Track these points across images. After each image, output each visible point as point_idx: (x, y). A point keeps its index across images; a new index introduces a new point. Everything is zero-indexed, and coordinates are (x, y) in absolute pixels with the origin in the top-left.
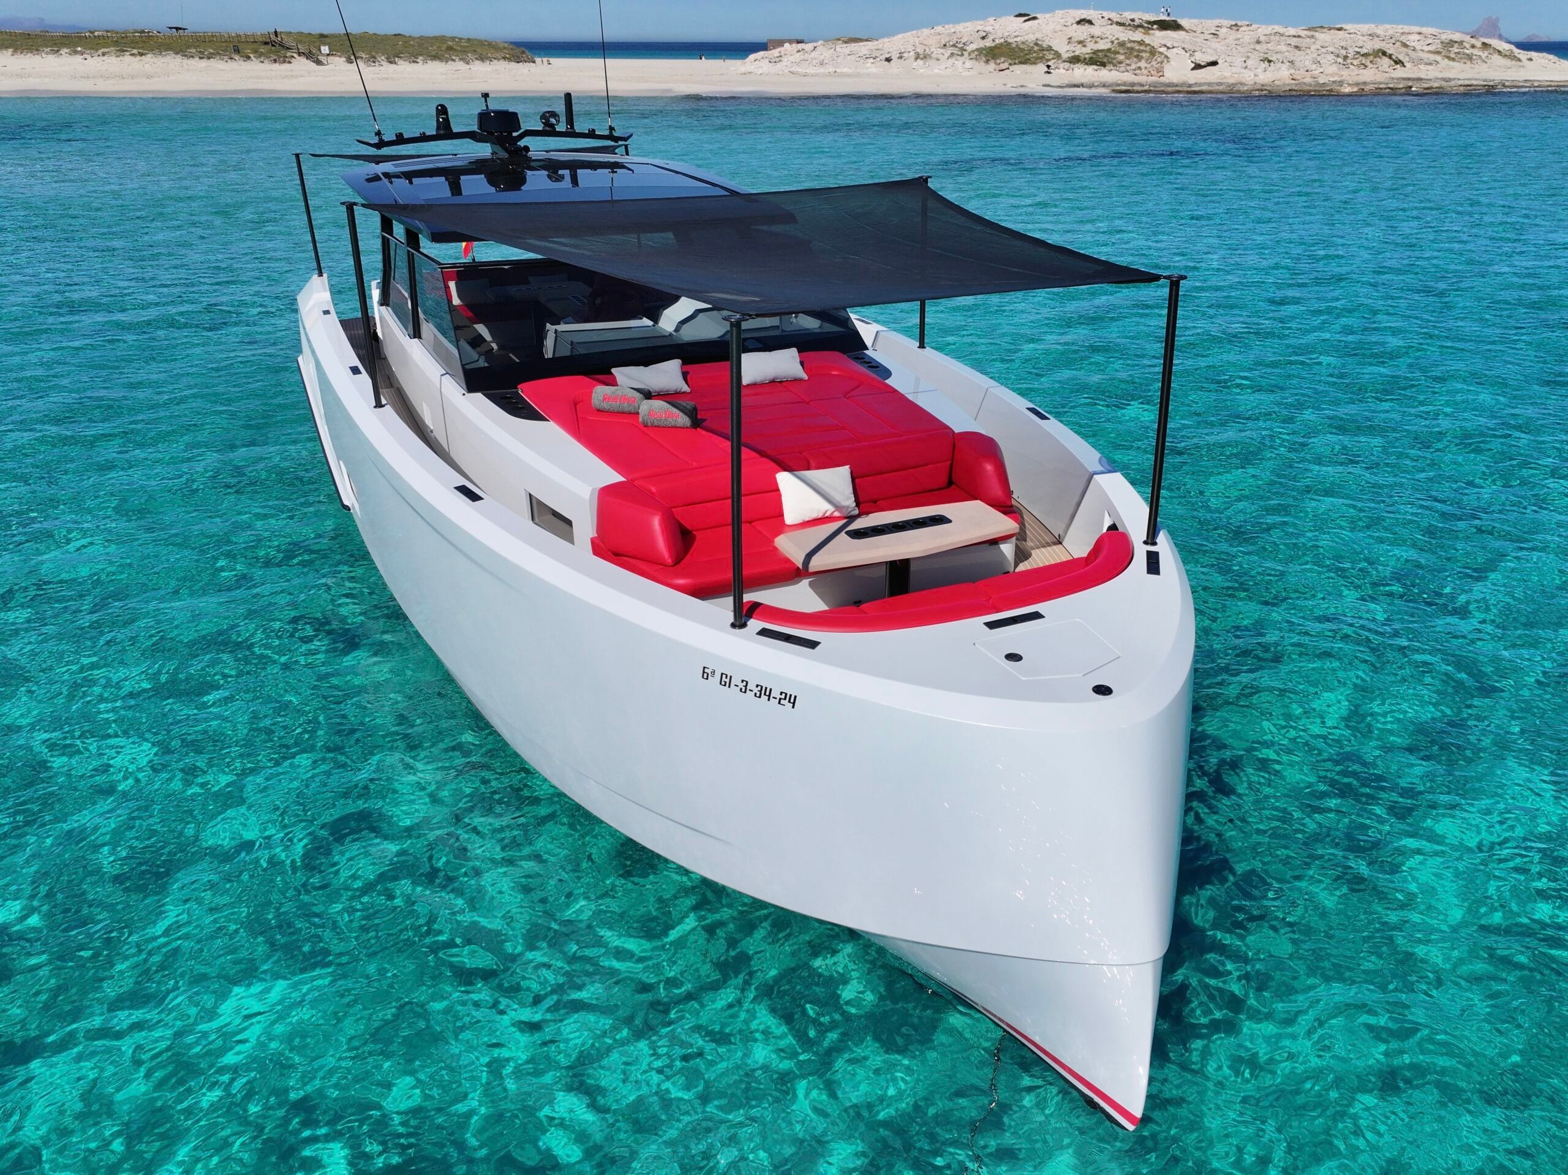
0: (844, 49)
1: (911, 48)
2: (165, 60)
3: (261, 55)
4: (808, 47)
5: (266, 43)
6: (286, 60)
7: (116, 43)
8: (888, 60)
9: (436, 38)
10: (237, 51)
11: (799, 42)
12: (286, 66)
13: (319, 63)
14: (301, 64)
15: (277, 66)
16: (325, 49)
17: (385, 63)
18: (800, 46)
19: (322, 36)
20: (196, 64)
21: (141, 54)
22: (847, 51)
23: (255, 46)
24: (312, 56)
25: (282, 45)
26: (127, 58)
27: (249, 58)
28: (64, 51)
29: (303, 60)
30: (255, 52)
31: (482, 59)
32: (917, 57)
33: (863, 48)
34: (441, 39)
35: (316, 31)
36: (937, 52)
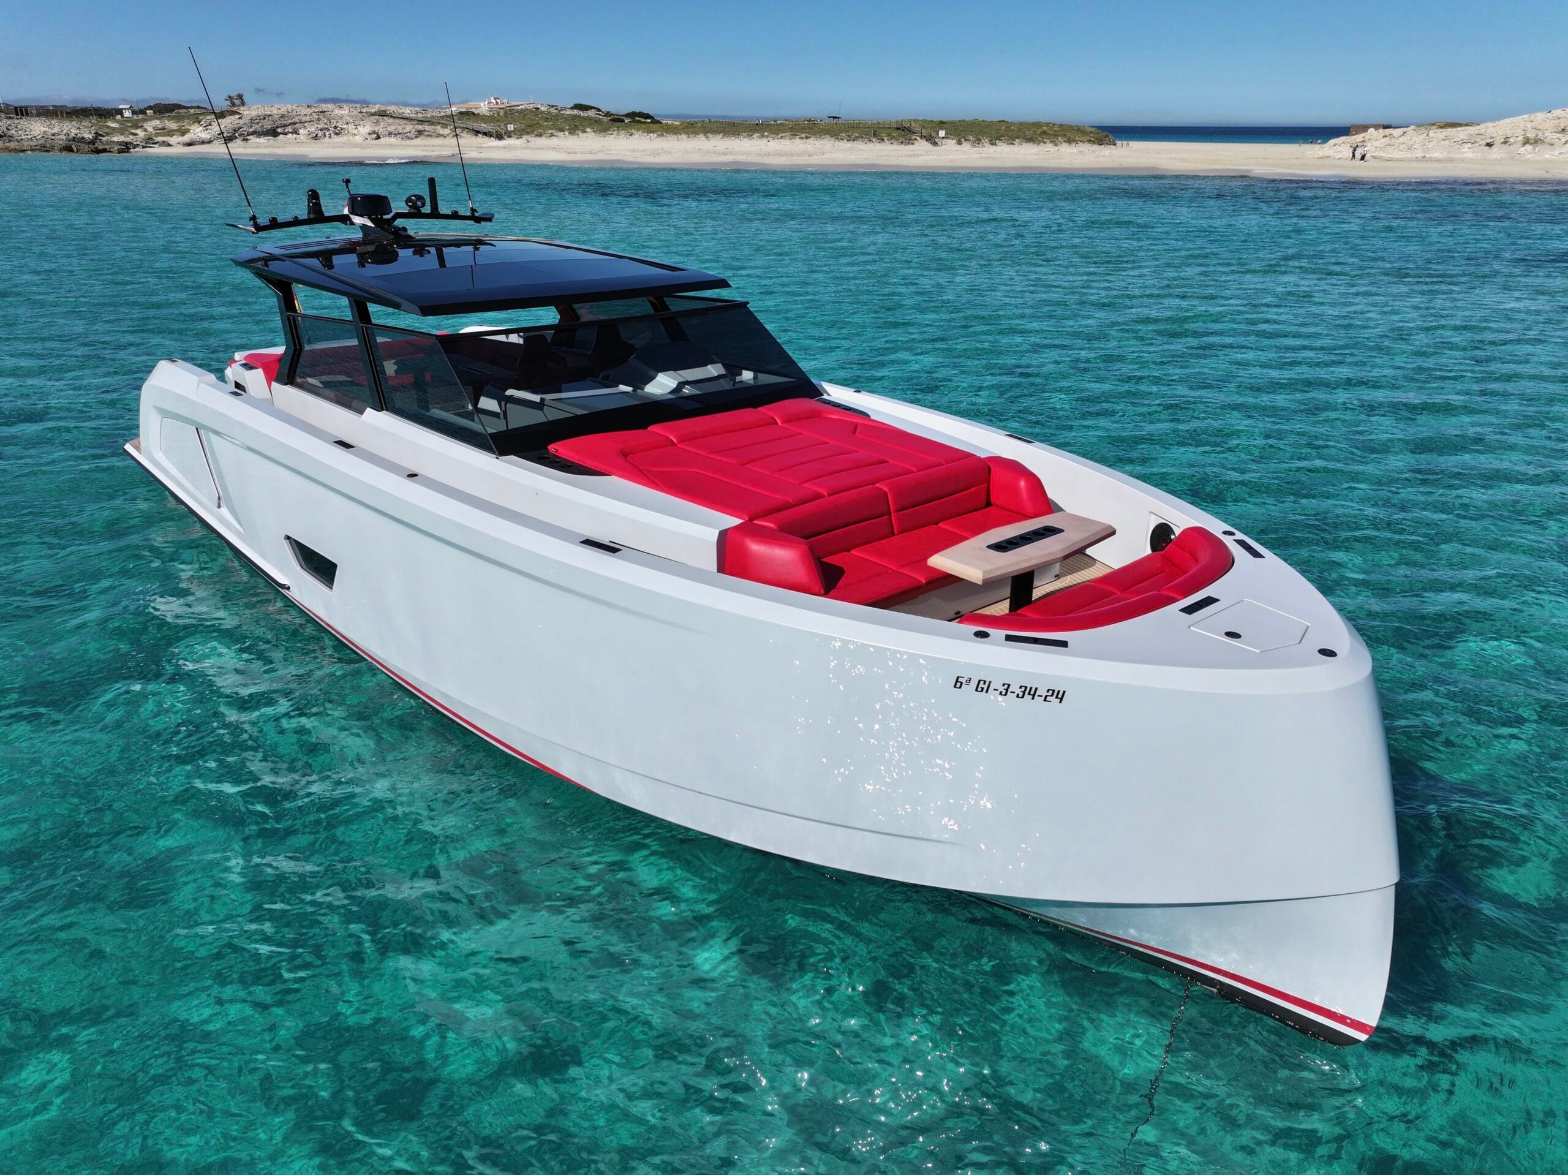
0: (1436, 134)
1: (1520, 132)
2: (822, 142)
3: (893, 138)
4: (1397, 132)
5: (898, 129)
6: (910, 142)
7: (792, 129)
8: (1489, 145)
9: (1033, 124)
10: (875, 135)
11: (1385, 127)
12: (910, 147)
13: (935, 144)
14: (922, 145)
15: (902, 147)
16: (942, 133)
17: (987, 145)
18: (1388, 131)
19: (942, 122)
20: (845, 145)
21: (807, 138)
22: (1442, 136)
23: (889, 131)
24: (931, 139)
25: (909, 130)
26: (797, 141)
27: (883, 140)
28: (756, 135)
29: (924, 142)
30: (889, 135)
31: (1070, 141)
32: (1526, 141)
33: (1461, 133)
34: (1037, 125)
35: (937, 119)
36: (1550, 136)
